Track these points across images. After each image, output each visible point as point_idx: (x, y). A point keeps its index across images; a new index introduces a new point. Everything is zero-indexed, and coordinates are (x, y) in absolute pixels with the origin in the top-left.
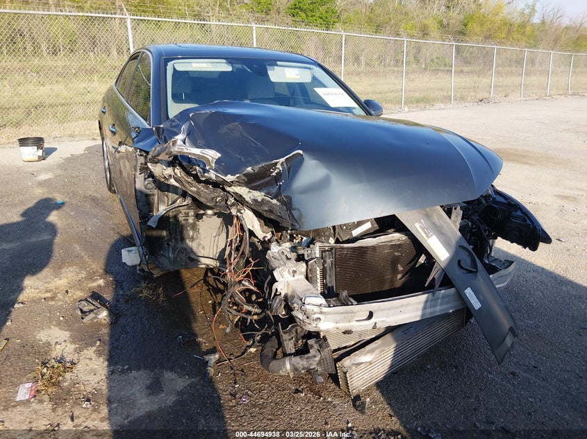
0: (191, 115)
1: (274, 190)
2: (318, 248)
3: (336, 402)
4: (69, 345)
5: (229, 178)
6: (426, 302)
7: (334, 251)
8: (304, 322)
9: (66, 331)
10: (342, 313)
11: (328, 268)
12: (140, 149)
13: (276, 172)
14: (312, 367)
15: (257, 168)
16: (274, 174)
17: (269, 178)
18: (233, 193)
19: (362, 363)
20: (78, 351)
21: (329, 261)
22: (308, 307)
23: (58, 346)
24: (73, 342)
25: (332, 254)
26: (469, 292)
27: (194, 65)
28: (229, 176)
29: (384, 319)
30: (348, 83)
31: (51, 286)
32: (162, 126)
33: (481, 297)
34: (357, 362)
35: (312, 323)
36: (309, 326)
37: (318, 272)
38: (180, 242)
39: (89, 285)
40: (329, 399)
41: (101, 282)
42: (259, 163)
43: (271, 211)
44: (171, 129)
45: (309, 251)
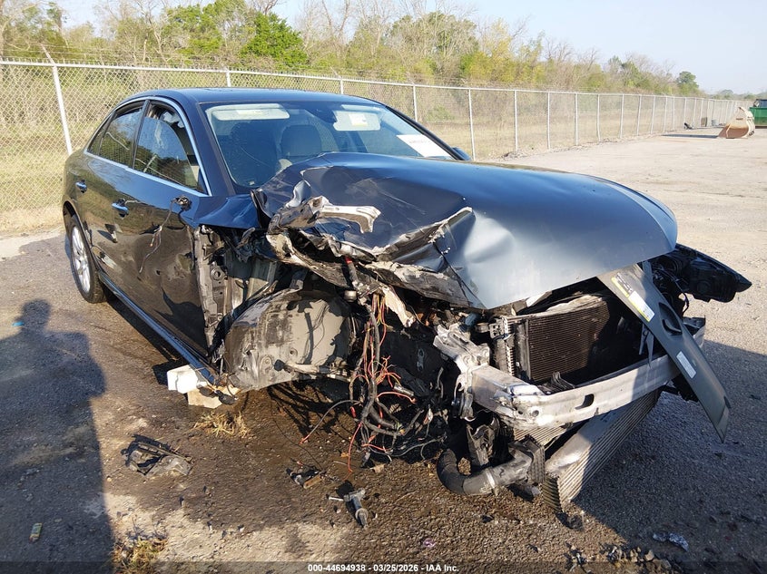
0: (302, 173)
1: (437, 261)
2: (506, 322)
3: (541, 523)
4: (140, 514)
5: (376, 251)
6: (638, 377)
7: (527, 323)
8: (515, 419)
9: (126, 494)
10: (563, 401)
11: (521, 347)
12: (206, 225)
13: (435, 237)
14: (521, 477)
15: (413, 234)
16: (432, 241)
17: (426, 246)
18: (375, 270)
19: (569, 465)
20: (160, 519)
21: (522, 336)
22: (522, 399)
23: (125, 519)
24: (145, 509)
25: (525, 326)
26: (681, 357)
27: (240, 112)
28: (376, 248)
29: (606, 402)
30: (432, 132)
31: (69, 437)
32: (261, 190)
33: (693, 362)
34: (563, 464)
35: (527, 419)
36: (524, 424)
37: (509, 354)
38: (264, 348)
39: (126, 429)
40: (531, 522)
41: (142, 423)
42: (415, 228)
43: (435, 289)
44: (276, 193)
45: (497, 327)
